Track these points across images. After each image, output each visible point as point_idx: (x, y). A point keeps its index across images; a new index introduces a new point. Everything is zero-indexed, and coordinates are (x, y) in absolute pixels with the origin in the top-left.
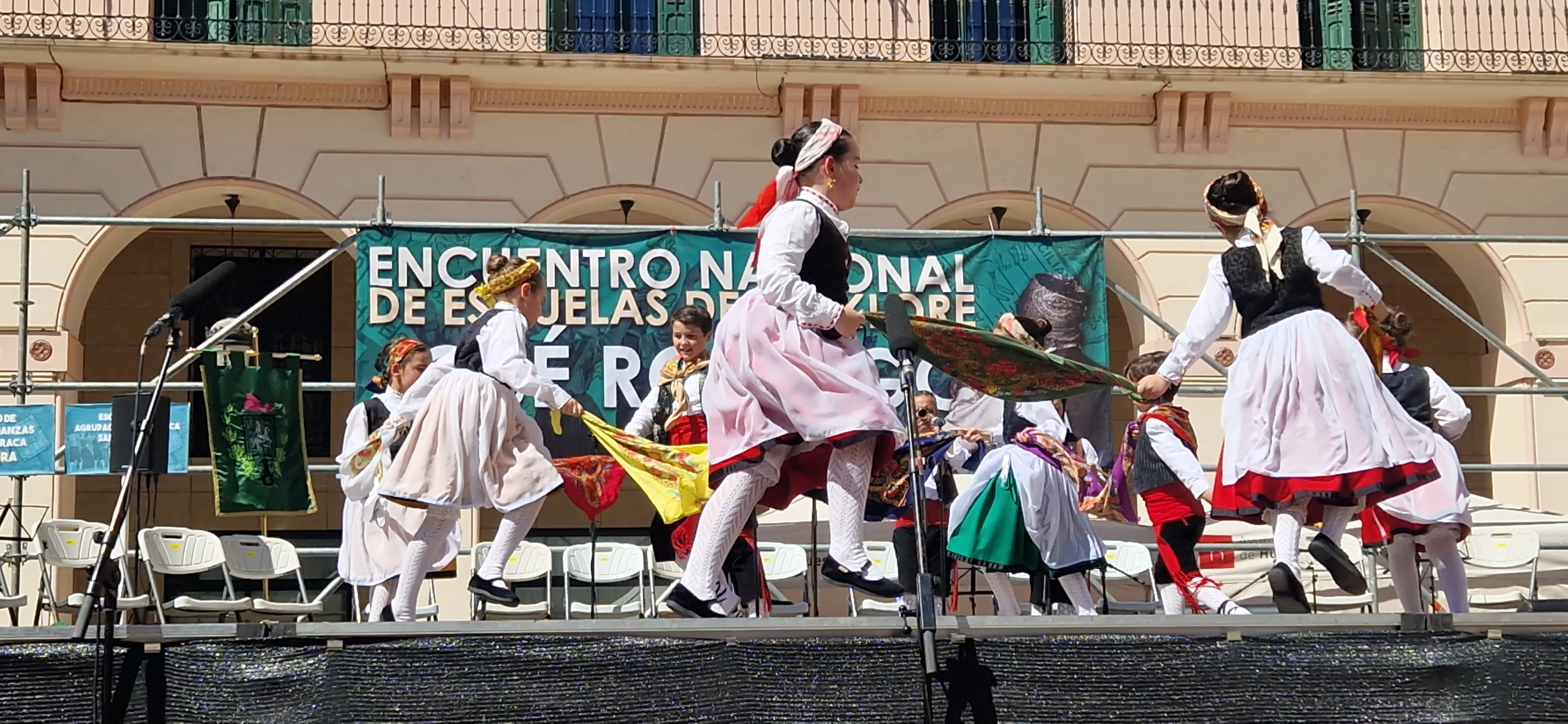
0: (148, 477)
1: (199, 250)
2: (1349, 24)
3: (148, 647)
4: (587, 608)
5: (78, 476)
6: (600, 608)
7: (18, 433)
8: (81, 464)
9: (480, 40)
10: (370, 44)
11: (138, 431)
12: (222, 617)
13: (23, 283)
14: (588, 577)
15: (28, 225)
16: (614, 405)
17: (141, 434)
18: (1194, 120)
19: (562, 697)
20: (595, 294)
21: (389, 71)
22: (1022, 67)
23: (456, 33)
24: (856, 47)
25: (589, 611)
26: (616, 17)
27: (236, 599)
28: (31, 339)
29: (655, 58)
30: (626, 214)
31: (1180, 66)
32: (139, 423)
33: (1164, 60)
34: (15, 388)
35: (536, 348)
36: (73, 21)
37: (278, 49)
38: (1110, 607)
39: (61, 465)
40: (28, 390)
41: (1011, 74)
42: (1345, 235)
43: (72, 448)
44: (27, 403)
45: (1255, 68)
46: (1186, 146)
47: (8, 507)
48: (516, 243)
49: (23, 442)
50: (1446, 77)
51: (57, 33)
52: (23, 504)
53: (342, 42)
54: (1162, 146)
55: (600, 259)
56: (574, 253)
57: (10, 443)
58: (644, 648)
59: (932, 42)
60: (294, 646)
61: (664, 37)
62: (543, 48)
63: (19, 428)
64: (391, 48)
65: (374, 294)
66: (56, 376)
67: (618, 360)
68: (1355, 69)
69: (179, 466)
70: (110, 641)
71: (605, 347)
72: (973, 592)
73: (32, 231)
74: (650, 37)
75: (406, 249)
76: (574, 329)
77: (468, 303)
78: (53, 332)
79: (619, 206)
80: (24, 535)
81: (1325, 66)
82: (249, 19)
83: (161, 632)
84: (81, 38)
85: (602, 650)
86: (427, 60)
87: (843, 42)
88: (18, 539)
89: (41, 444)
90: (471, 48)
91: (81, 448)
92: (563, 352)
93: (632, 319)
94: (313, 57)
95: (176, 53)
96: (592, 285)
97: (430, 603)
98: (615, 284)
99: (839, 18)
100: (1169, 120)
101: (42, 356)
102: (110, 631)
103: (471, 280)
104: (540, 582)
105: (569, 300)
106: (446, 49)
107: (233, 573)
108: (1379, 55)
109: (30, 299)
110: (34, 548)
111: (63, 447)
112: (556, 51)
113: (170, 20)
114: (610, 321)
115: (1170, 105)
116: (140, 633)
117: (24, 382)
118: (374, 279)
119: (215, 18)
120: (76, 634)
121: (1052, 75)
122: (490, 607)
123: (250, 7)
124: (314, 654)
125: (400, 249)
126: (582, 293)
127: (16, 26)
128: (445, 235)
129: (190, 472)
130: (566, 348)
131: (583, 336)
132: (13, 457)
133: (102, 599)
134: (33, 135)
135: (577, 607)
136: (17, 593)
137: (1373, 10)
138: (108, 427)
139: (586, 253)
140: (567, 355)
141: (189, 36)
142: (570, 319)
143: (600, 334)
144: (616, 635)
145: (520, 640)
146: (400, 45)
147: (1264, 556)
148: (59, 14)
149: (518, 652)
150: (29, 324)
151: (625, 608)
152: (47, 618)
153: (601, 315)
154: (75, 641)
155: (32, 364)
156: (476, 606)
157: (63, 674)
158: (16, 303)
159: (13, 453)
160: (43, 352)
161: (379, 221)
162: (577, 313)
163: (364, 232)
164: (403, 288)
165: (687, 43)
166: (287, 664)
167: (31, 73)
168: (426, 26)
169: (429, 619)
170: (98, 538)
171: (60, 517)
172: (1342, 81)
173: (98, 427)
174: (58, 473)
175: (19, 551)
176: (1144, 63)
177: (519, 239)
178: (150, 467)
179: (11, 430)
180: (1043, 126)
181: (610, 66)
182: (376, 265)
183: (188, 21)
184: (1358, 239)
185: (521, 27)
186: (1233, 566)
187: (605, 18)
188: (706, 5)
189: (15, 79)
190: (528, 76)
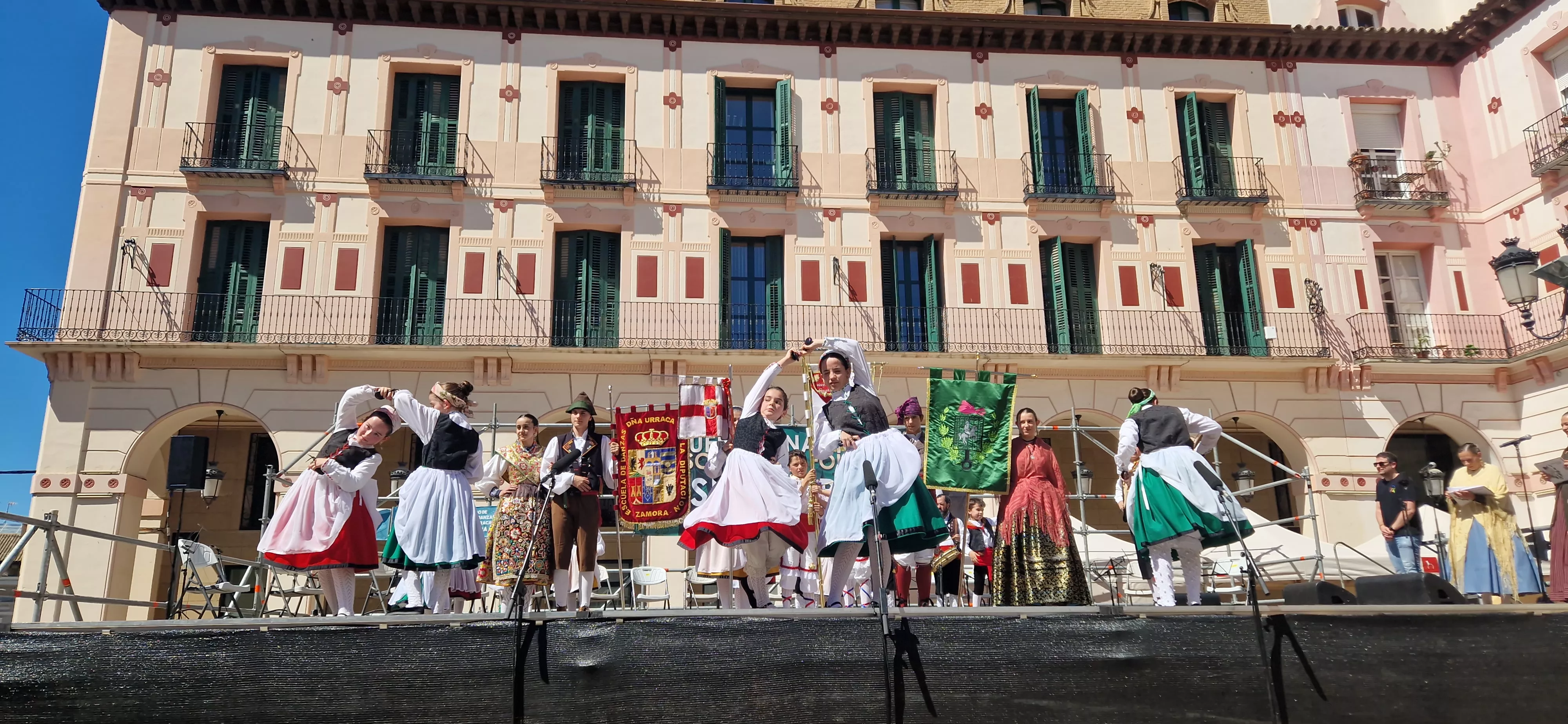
2: (1069, 334)
3: (538, 623)
9: (690, 344)
10: (644, 347)
15: (495, 427)
19: (720, 645)
21: (651, 358)
22: (925, 353)
23: (680, 342)
26: (749, 334)
29: (766, 351)
31: (994, 353)
33: (987, 350)
36: (517, 339)
37: (604, 349)
41: (920, 356)
42: (1070, 427)
45: (1027, 353)
50: (1112, 357)
51: (510, 344)
53: (631, 346)
59: (885, 343)
61: (769, 342)
62: (718, 347)
64: (652, 348)
68: (1072, 353)
74: (763, 342)
81: (1058, 352)
82: (592, 337)
84: (520, 346)
86: (668, 353)
90: (686, 348)
94: (619, 353)
95: (561, 352)
106: (676, 348)
108: (1081, 347)
112: (723, 348)
113: (559, 338)
119: (578, 337)
121: (938, 357)
123: (592, 332)
127: (493, 341)
134: (500, 388)
137: (1078, 328)
141: (567, 345)
146: (656, 347)
148: (511, 336)
149: (700, 624)
165: (779, 345)
167: (499, 361)
168: (667, 338)
172: (1065, 359)
176: (979, 351)
181: (746, 354)
183: (567, 338)
184: (1076, 429)
185: (708, 339)
187: (744, 335)
188: (788, 328)
189: (492, 363)
190: (711, 359)
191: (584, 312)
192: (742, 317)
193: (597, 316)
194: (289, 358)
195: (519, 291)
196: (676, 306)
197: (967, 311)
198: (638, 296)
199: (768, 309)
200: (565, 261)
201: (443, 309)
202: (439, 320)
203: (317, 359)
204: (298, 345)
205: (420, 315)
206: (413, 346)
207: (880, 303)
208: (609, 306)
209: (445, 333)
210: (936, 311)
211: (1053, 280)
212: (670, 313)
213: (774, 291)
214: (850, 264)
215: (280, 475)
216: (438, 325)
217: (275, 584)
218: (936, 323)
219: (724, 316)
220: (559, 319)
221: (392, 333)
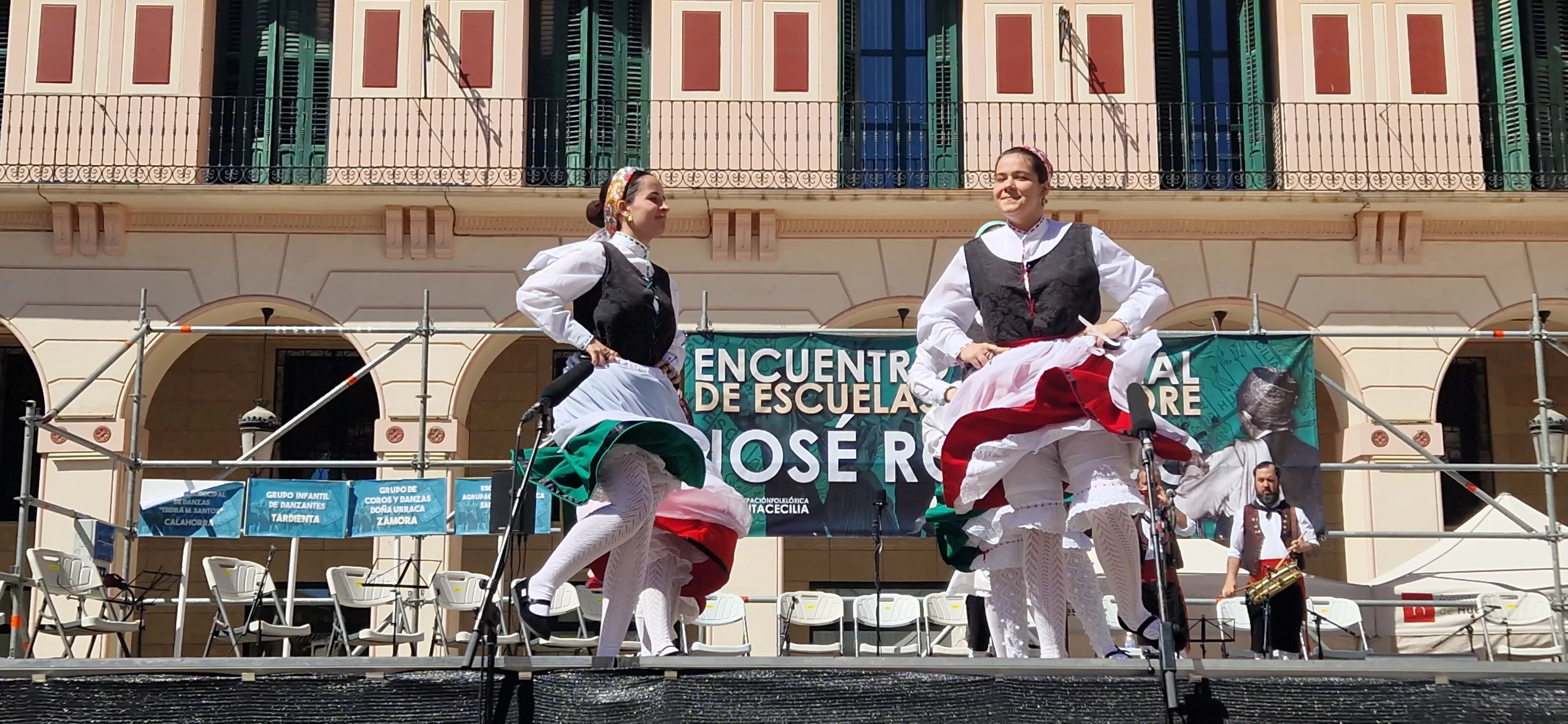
0: (519, 537)
1: (560, 353)
2: (1527, 152)
3: (522, 675)
4: (873, 649)
5: (464, 536)
6: (884, 649)
7: (418, 501)
8: (467, 526)
9: (783, 180)
10: (695, 185)
11: (515, 498)
12: (577, 651)
13: (423, 381)
14: (874, 623)
15: (427, 334)
16: (893, 480)
17: (517, 500)
18: (1390, 236)
20: (877, 388)
21: (711, 206)
22: (1239, 193)
23: (765, 175)
24: (1096, 179)
25: (875, 651)
26: (895, 159)
27: (589, 636)
28: (429, 426)
29: (927, 192)
30: (903, 320)
31: (1377, 190)
32: (515, 491)
33: (1362, 185)
34: (416, 465)
35: (830, 433)
36: (464, 172)
38: (1324, 655)
39: (451, 527)
40: (426, 466)
41: (1229, 199)
42: (1528, 333)
43: (460, 514)
44: (425, 477)
45: (1443, 190)
46: (1384, 257)
47: (410, 561)
48: (813, 345)
49: (422, 509)
51: (451, 181)
52: (422, 558)
53: (674, 184)
54: (1362, 258)
55: (882, 358)
56: (860, 354)
57: (412, 509)
58: (925, 682)
59: (1160, 174)
60: (638, 675)
61: (934, 174)
62: (835, 186)
63: (419, 497)
64: (712, 188)
65: (699, 387)
66: (448, 455)
67: (897, 443)
68: (1533, 190)
69: (543, 528)
70: (492, 670)
71: (886, 433)
72: (1203, 640)
73: (431, 339)
74: (922, 175)
75: (724, 350)
76: (860, 418)
77: (774, 395)
78: (445, 420)
79: (897, 314)
80: (422, 584)
81: (1506, 188)
82: (600, 167)
83: (530, 662)
84: (469, 185)
85: (890, 683)
86: (741, 197)
87: (1084, 175)
88: (417, 587)
89: (436, 511)
90: (776, 187)
91: (467, 513)
92: (851, 436)
93: (908, 408)
95: (543, 195)
96: (875, 381)
97: (744, 643)
98: (893, 379)
99: (1081, 155)
100: (1368, 235)
101: (437, 439)
102: (492, 661)
103: (777, 376)
104: (833, 627)
105: (856, 393)
106: (757, 188)
107: (586, 616)
108: (1555, 177)
109: (428, 393)
110: (430, 594)
111: (453, 513)
112: (845, 187)
113: (538, 170)
114: (890, 410)
115: (1368, 224)
116: (514, 663)
117: (423, 460)
118: (699, 375)
119: (574, 167)
120: (465, 663)
121: (1265, 199)
122: (793, 646)
123: (601, 158)
124: (654, 682)
125: (720, 350)
126: (866, 387)
127: (420, 177)
128: (756, 339)
129: (552, 533)
130: (854, 433)
131: (867, 423)
132: (414, 521)
133: (486, 637)
134: (433, 264)
135: (865, 647)
136: (416, 631)
137: (1548, 139)
138: (488, 497)
139: (870, 354)
140: (854, 439)
141: (553, 182)
142: (857, 409)
143: (882, 421)
144: (902, 670)
145: (822, 673)
146: (719, 186)
147: (1462, 612)
148: (453, 167)
150: (428, 414)
151: (904, 650)
152: (440, 651)
153: (882, 406)
154: (464, 669)
155: (429, 446)
156: (782, 645)
157: (454, 695)
158: (418, 397)
159: (414, 518)
160: (437, 436)
161: (703, 328)
162: (863, 404)
163: (691, 337)
164: (722, 383)
165: (953, 179)
166: (634, 691)
167: (430, 214)
168: (740, 170)
169: (743, 655)
170: (483, 584)
171: (450, 569)
172: (1522, 201)
173: (480, 496)
174: (449, 534)
175: (418, 597)
176: (1345, 188)
177: (815, 341)
178: (521, 529)
179: (413, 499)
180: (1258, 243)
181: (889, 199)
182: (700, 363)
183: (553, 170)
184: (1541, 336)
185: (817, 169)
186: (1434, 621)
187: (885, 160)
188: (970, 147)
189: (418, 218)
190: (822, 209)
191: (584, 120)
192: (881, 127)
193: (608, 127)
194: (55, 210)
195: (465, 81)
196: (757, 106)
197: (1324, 109)
198: (686, 88)
199: (932, 111)
200: (547, 25)
201: (327, 117)
202: (321, 137)
203: (106, 211)
204: (71, 186)
205: (286, 128)
206: (275, 187)
207: (1151, 95)
208: (631, 109)
209: (331, 162)
210: (1261, 109)
211: (1496, 45)
212: (745, 121)
213: (944, 74)
214: (1093, 20)
215: (50, 418)
216: (319, 147)
217: (48, 612)
218: (1261, 132)
219: (847, 124)
220: (540, 133)
221: (237, 162)
